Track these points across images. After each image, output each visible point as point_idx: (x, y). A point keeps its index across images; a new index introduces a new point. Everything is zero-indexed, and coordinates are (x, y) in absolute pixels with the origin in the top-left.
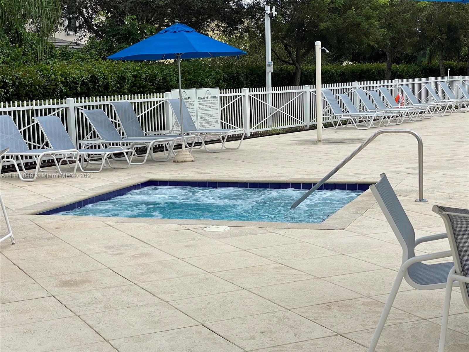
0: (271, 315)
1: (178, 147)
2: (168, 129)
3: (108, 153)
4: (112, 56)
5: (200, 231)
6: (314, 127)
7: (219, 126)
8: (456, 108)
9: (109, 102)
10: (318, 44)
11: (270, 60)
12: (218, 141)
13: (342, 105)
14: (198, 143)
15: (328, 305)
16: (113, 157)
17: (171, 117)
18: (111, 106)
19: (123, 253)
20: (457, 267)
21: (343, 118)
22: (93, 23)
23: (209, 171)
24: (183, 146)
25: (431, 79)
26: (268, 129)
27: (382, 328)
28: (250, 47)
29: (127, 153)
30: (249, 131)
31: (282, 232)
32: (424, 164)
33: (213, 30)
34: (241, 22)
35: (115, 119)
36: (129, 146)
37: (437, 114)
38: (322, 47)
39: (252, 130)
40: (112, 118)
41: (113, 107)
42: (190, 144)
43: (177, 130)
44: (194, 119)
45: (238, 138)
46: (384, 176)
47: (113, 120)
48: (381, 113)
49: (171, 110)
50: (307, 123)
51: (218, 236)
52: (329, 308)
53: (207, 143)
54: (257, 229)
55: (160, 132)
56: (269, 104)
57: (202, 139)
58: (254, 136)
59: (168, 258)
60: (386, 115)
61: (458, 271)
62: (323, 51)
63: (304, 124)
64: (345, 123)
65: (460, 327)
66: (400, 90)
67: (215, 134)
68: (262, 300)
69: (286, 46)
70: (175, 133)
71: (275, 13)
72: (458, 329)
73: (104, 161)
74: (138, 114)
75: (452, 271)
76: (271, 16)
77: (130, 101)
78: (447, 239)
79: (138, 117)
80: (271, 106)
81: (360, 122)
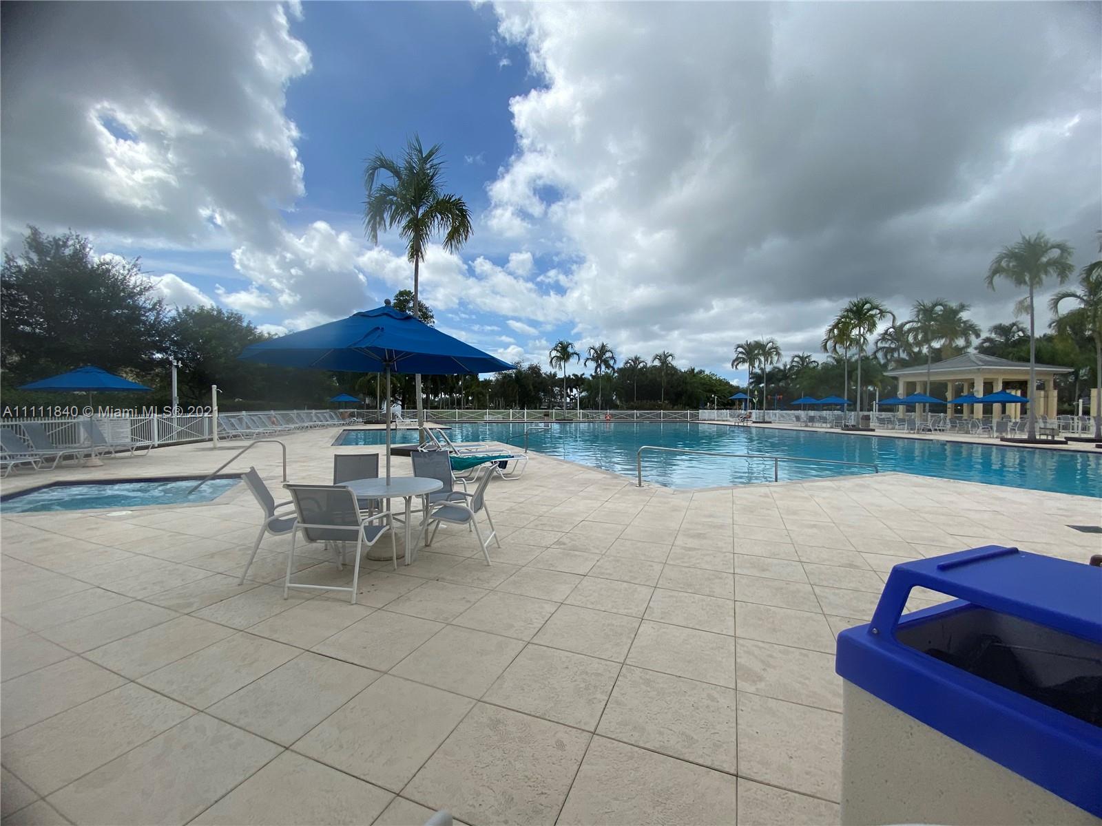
0: (163, 569)
1: (88, 456)
2: (79, 443)
3: (13, 462)
4: (23, 387)
5: (104, 516)
6: (211, 440)
7: (129, 440)
8: (311, 427)
9: (17, 423)
10: (214, 387)
11: (176, 395)
12: (128, 451)
13: (233, 425)
14: (110, 453)
15: (212, 555)
16: (20, 465)
17: (83, 434)
18: (20, 426)
19: (21, 542)
20: (299, 519)
21: (234, 434)
22: (7, 362)
23: (116, 472)
24: (93, 455)
25: (295, 411)
26: (174, 441)
27: (251, 563)
28: (160, 386)
29: (35, 462)
30: (157, 443)
31: (179, 510)
32: (287, 460)
33: (126, 373)
34: (153, 369)
35: (24, 436)
36: (38, 457)
37: (298, 431)
38: (217, 388)
39: (159, 442)
40: (20, 435)
41: (22, 428)
42: (100, 454)
43: (87, 443)
44: (105, 435)
45: (146, 448)
46: (253, 469)
47: (22, 436)
48: (261, 430)
49: (82, 430)
50: (206, 437)
51: (120, 518)
52: (212, 557)
53: (116, 452)
54: (157, 510)
55: (71, 445)
56: (175, 425)
57: (112, 449)
58: (160, 446)
59: (69, 540)
60: (265, 431)
61: (300, 521)
62: (218, 392)
63: (204, 438)
64: (235, 436)
65: (305, 553)
66: (275, 417)
67: (124, 446)
68: (156, 560)
69: (190, 387)
70: (86, 446)
71: (180, 365)
72: (303, 555)
73: (9, 468)
74: (49, 432)
75: (296, 522)
76: (177, 366)
77: (40, 422)
78: (293, 504)
79: (48, 434)
80: (176, 425)
81: (247, 435)
